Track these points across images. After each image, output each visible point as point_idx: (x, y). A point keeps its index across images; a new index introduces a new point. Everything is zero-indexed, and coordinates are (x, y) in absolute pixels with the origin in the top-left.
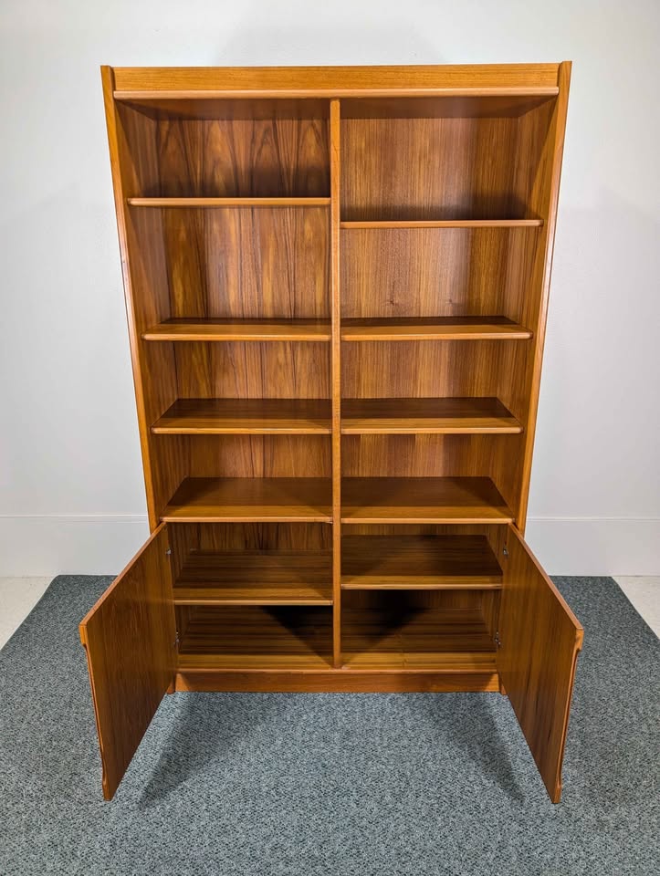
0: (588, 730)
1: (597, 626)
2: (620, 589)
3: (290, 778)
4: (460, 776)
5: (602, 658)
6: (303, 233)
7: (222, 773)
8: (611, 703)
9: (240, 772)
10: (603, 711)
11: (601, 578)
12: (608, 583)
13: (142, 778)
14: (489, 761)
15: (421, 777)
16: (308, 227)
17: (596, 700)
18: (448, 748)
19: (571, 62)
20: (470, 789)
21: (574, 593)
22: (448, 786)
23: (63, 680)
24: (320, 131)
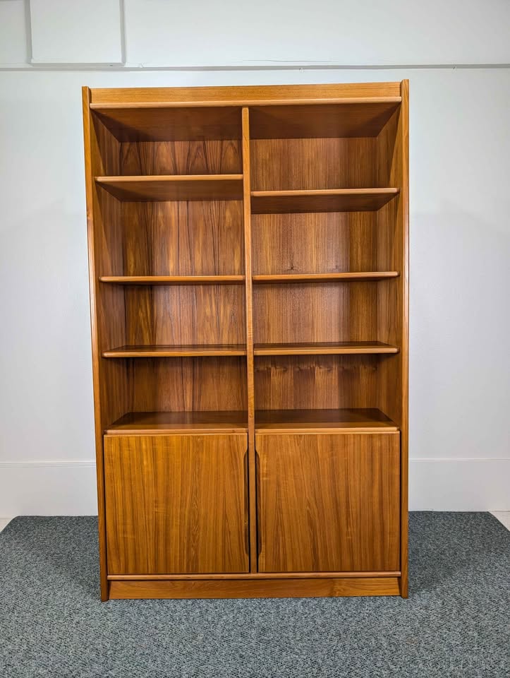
0: (483, 624)
1: (481, 546)
2: (497, 520)
3: (210, 666)
4: (367, 663)
5: (489, 569)
6: (225, 218)
7: (146, 663)
8: (502, 603)
9: (163, 662)
10: (495, 609)
11: (481, 513)
12: (487, 516)
13: (71, 668)
14: (395, 650)
15: (332, 664)
16: (228, 214)
17: (488, 601)
18: (356, 640)
19: (408, 81)
20: (379, 673)
21: (458, 523)
22: (357, 671)
23: (10, 592)
24: (236, 147)
